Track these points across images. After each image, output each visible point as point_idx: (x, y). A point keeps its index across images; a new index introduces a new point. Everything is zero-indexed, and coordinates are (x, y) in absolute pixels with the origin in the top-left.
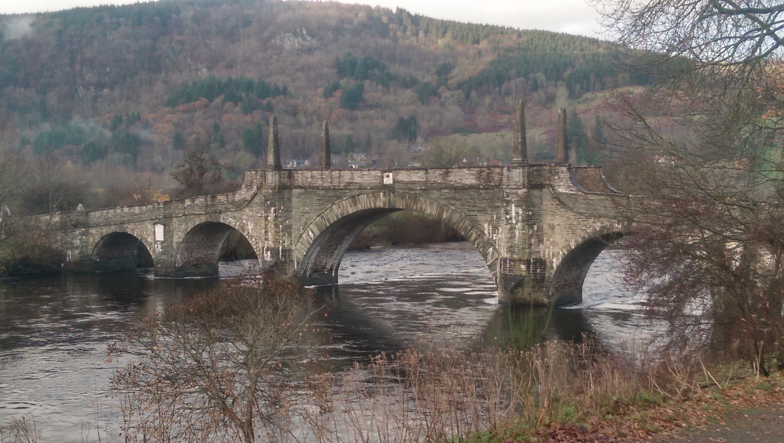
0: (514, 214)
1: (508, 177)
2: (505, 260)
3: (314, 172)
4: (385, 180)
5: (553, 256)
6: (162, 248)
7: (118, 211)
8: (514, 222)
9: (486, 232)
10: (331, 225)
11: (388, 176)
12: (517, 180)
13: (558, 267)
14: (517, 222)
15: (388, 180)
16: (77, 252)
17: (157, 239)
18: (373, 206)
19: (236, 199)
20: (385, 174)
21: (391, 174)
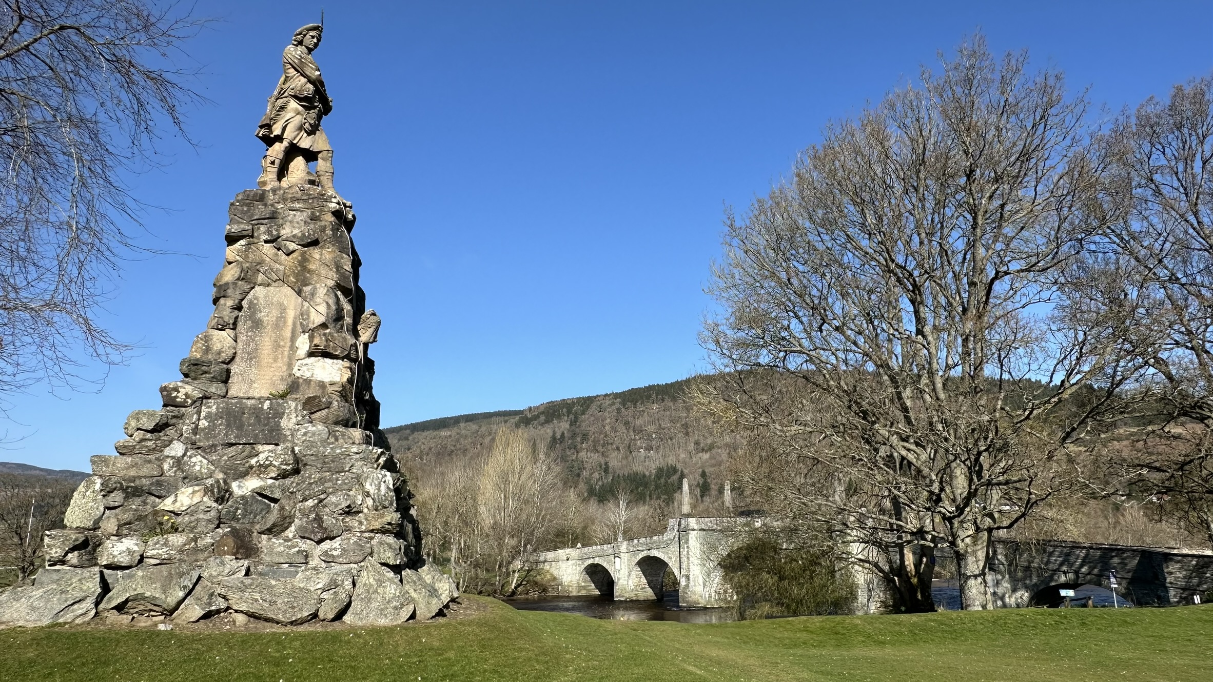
6: (619, 574)
7: (594, 548)
16: (569, 577)
17: (617, 568)
19: (665, 539)
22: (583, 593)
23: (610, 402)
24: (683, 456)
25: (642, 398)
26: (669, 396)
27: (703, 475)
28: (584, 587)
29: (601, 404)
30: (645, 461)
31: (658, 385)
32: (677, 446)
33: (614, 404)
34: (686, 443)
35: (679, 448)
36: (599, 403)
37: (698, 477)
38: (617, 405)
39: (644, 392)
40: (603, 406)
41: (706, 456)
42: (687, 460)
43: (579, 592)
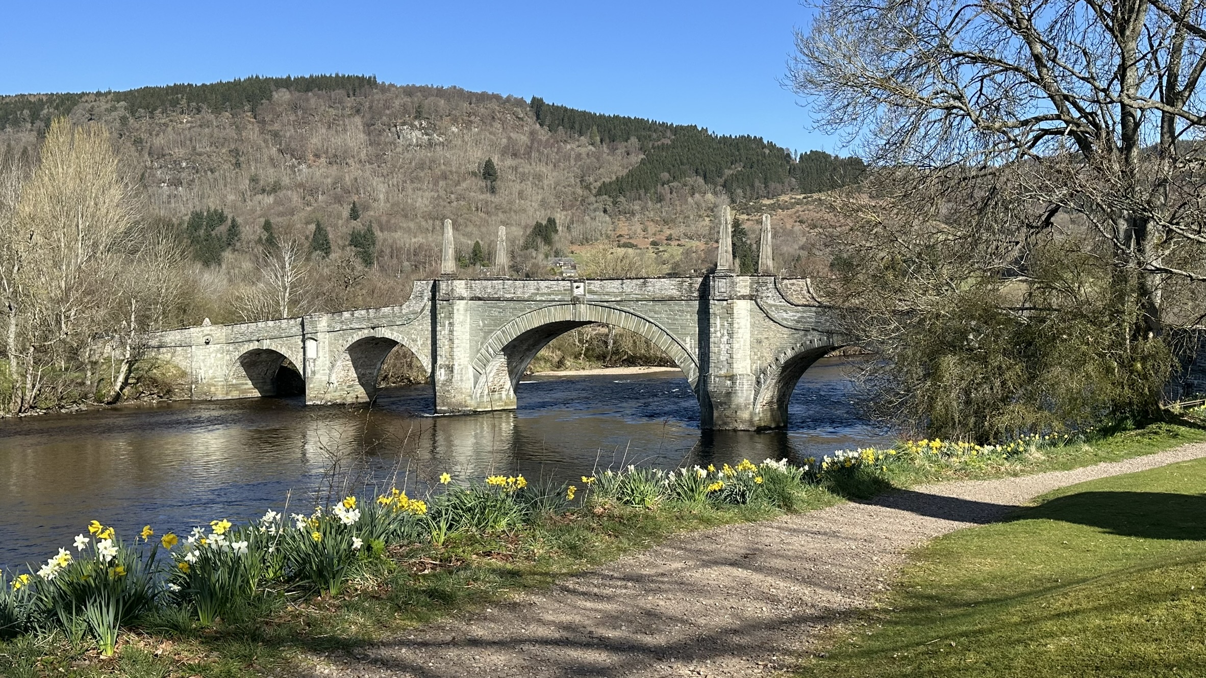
1: (713, 287)
2: (710, 376)
3: (494, 282)
4: (576, 291)
5: (761, 371)
6: (315, 366)
7: (260, 324)
8: (717, 335)
10: (514, 340)
12: (723, 290)
14: (722, 335)
15: (579, 291)
16: (210, 372)
17: (309, 356)
18: (561, 319)
19: (403, 311)
20: (575, 285)
21: (582, 284)
22: (235, 395)
23: (109, 106)
24: (231, 197)
25: (163, 103)
26: (209, 106)
27: (267, 226)
28: (236, 387)
29: (92, 107)
30: (169, 202)
31: (190, 85)
32: (221, 182)
33: (114, 109)
34: (236, 178)
35: (225, 186)
36: (88, 106)
37: (259, 231)
38: (122, 112)
39: (167, 93)
40: (96, 111)
41: (270, 200)
42: (239, 204)
43: (227, 394)
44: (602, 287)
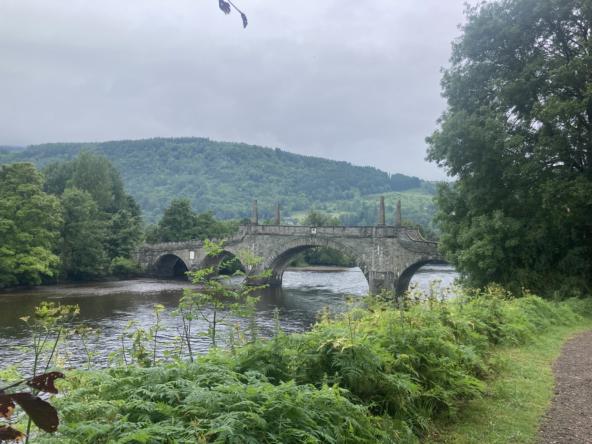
0: (378, 250)
1: (376, 232)
2: (374, 272)
3: (275, 227)
4: (312, 232)
5: (398, 270)
6: (193, 262)
7: (169, 244)
8: (379, 253)
9: (364, 258)
10: (283, 253)
11: (314, 230)
12: (381, 233)
13: (400, 276)
14: (380, 254)
15: (314, 232)
16: (147, 264)
17: (191, 258)
18: (305, 244)
19: (234, 239)
20: (312, 229)
21: (315, 229)
44: (324, 230)
